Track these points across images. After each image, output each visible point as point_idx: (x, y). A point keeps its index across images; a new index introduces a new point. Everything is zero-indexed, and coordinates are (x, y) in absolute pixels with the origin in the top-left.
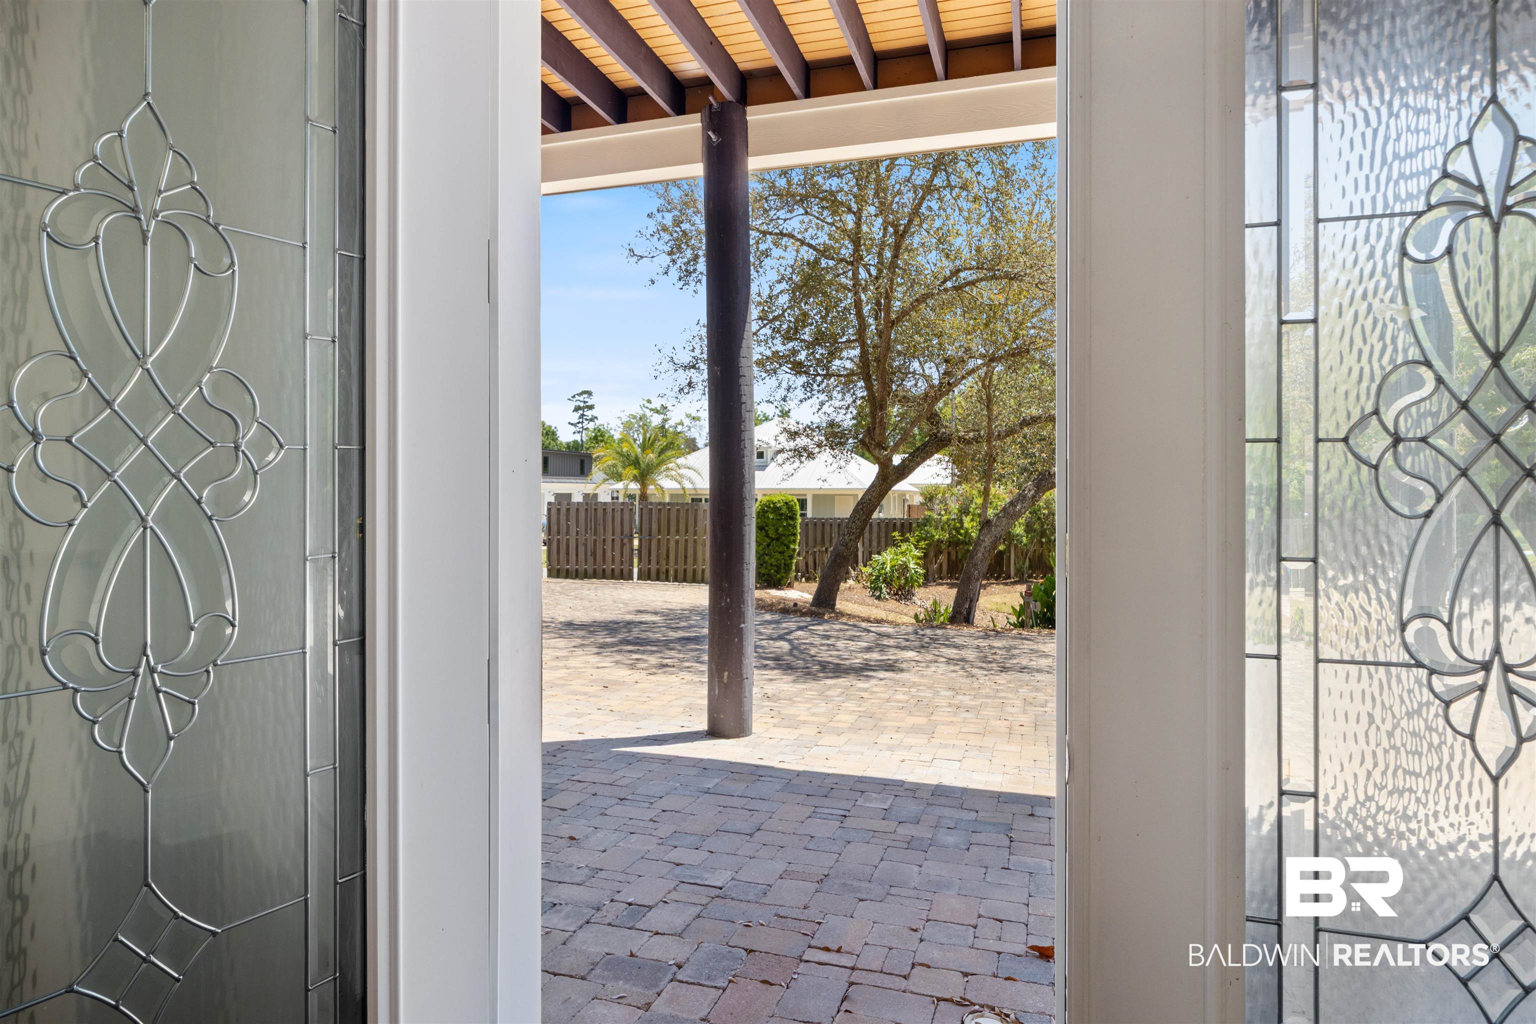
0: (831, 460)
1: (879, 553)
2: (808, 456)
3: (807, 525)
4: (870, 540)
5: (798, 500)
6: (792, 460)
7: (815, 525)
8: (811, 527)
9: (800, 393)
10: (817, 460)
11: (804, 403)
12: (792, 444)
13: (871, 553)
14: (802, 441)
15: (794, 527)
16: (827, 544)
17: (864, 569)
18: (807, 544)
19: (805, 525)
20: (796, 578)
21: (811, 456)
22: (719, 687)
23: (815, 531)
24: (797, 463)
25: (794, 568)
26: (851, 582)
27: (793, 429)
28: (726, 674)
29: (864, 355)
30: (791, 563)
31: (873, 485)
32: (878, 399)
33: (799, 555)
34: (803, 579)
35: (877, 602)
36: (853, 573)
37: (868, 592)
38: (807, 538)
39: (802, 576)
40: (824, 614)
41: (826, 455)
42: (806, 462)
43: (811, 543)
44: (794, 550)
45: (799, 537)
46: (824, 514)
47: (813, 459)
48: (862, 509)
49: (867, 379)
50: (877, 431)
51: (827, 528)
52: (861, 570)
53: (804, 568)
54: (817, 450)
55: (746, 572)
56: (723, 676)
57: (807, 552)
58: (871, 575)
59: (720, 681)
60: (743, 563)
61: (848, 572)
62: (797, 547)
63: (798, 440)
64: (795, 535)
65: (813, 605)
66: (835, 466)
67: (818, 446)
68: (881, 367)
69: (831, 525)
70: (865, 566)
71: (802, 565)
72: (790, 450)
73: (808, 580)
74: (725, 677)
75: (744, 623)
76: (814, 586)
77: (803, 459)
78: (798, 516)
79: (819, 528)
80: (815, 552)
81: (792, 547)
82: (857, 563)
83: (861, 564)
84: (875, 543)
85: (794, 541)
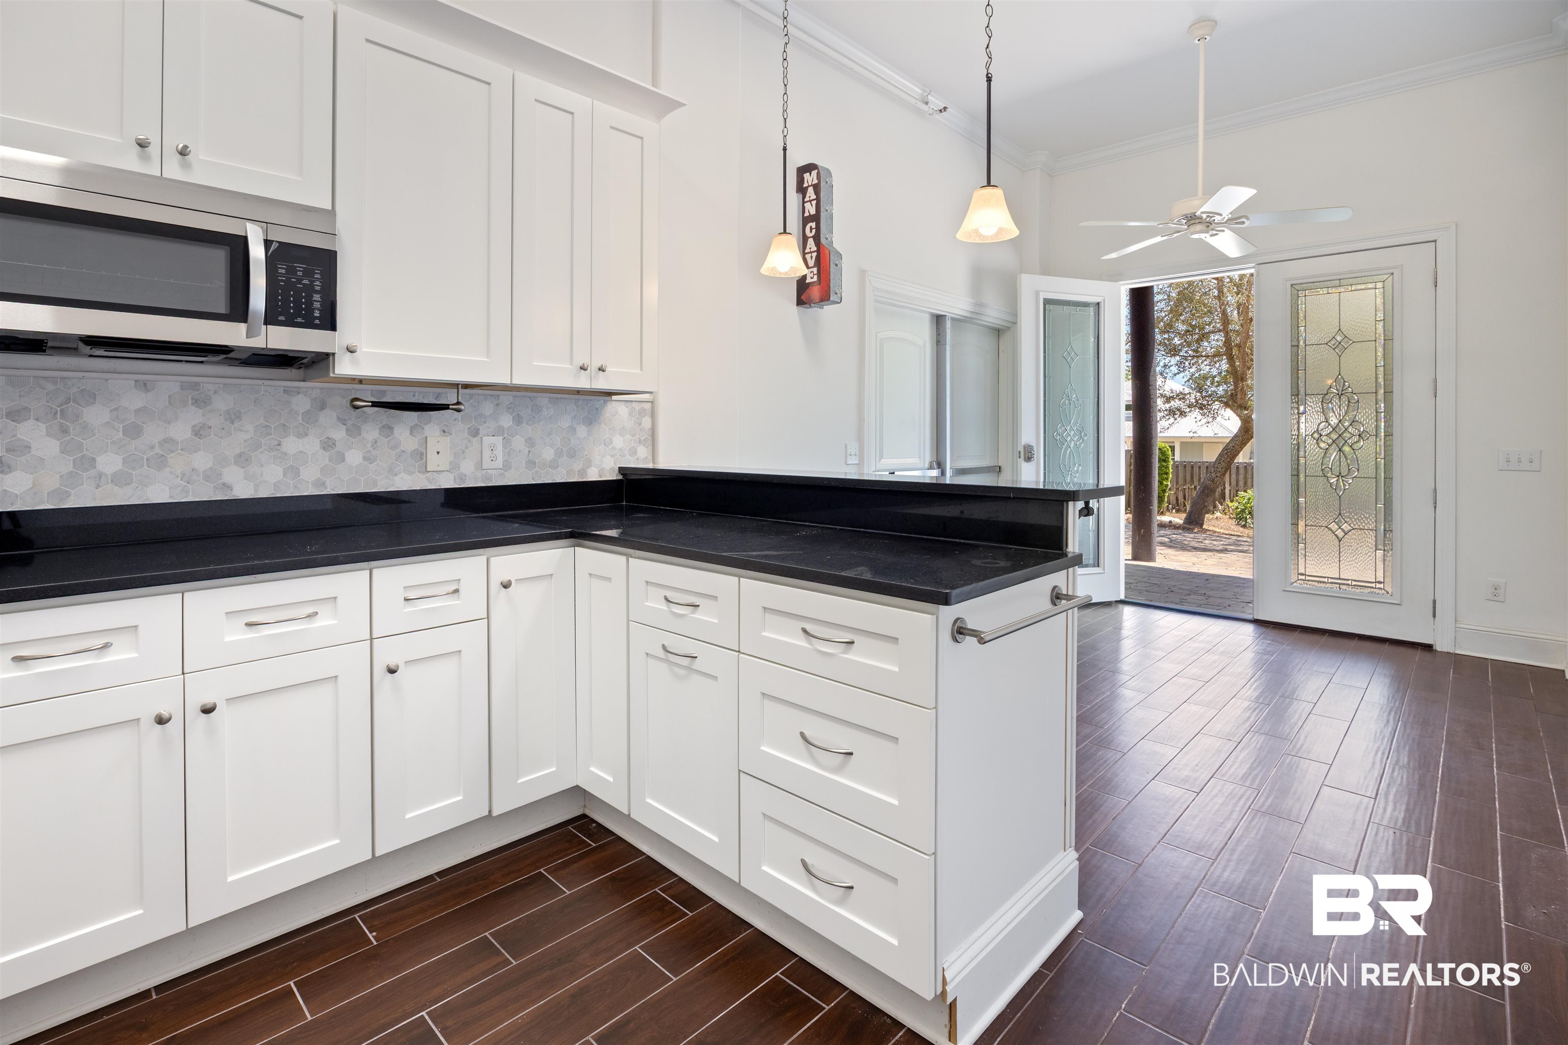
0: (1199, 417)
1: (1245, 491)
2: (1181, 414)
3: (1177, 467)
4: (1237, 481)
5: (1170, 446)
6: (1167, 417)
7: (1185, 467)
8: (1181, 469)
9: (1174, 369)
10: (1188, 418)
11: (1177, 375)
12: (1167, 406)
13: (1237, 491)
14: (1176, 403)
15: (1167, 467)
16: (1196, 483)
17: (1230, 504)
18: (1177, 483)
19: (1176, 466)
20: (1168, 510)
21: (1183, 414)
22: (1139, 537)
23: (1185, 471)
24: (1172, 420)
25: (1166, 499)
26: (1218, 514)
27: (1168, 394)
28: (1142, 530)
29: (1228, 342)
30: (1164, 496)
31: (1236, 436)
32: (1239, 373)
33: (1170, 489)
34: (1174, 511)
35: (1242, 529)
36: (1220, 507)
37: (1233, 522)
38: (1177, 478)
39: (1173, 508)
40: (1194, 529)
41: (1196, 413)
42: (1179, 419)
43: (1181, 481)
44: (1167, 486)
45: (1171, 476)
46: (1193, 458)
47: (1185, 416)
48: (1226, 454)
49: (1231, 359)
50: (1239, 396)
51: (1196, 470)
52: (1228, 505)
53: (1175, 502)
54: (1188, 410)
55: (1153, 482)
56: (1141, 532)
57: (1177, 489)
58: (1237, 508)
59: (1139, 534)
60: (1151, 477)
61: (1215, 507)
62: (1169, 483)
63: (1172, 402)
64: (1167, 473)
65: (1184, 523)
66: (1204, 421)
67: (1189, 407)
68: (1242, 350)
69: (1200, 467)
70: (1232, 501)
71: (1173, 499)
72: (1166, 410)
73: (1178, 511)
74: (1142, 532)
75: (1152, 506)
76: (1184, 516)
77: (1176, 416)
78: (1170, 459)
79: (1188, 469)
80: (1185, 489)
81: (1165, 483)
82: (1224, 499)
83: (1228, 502)
84: (1241, 483)
85: (1167, 479)
